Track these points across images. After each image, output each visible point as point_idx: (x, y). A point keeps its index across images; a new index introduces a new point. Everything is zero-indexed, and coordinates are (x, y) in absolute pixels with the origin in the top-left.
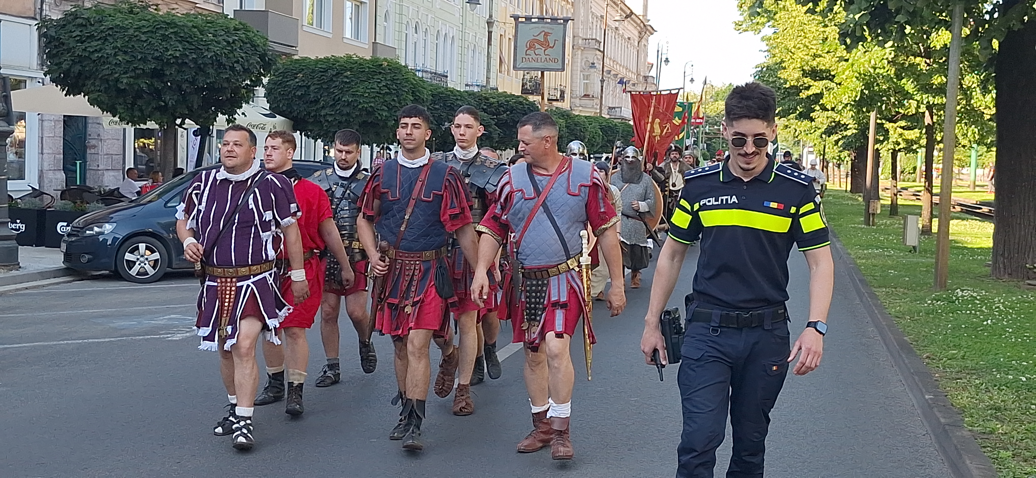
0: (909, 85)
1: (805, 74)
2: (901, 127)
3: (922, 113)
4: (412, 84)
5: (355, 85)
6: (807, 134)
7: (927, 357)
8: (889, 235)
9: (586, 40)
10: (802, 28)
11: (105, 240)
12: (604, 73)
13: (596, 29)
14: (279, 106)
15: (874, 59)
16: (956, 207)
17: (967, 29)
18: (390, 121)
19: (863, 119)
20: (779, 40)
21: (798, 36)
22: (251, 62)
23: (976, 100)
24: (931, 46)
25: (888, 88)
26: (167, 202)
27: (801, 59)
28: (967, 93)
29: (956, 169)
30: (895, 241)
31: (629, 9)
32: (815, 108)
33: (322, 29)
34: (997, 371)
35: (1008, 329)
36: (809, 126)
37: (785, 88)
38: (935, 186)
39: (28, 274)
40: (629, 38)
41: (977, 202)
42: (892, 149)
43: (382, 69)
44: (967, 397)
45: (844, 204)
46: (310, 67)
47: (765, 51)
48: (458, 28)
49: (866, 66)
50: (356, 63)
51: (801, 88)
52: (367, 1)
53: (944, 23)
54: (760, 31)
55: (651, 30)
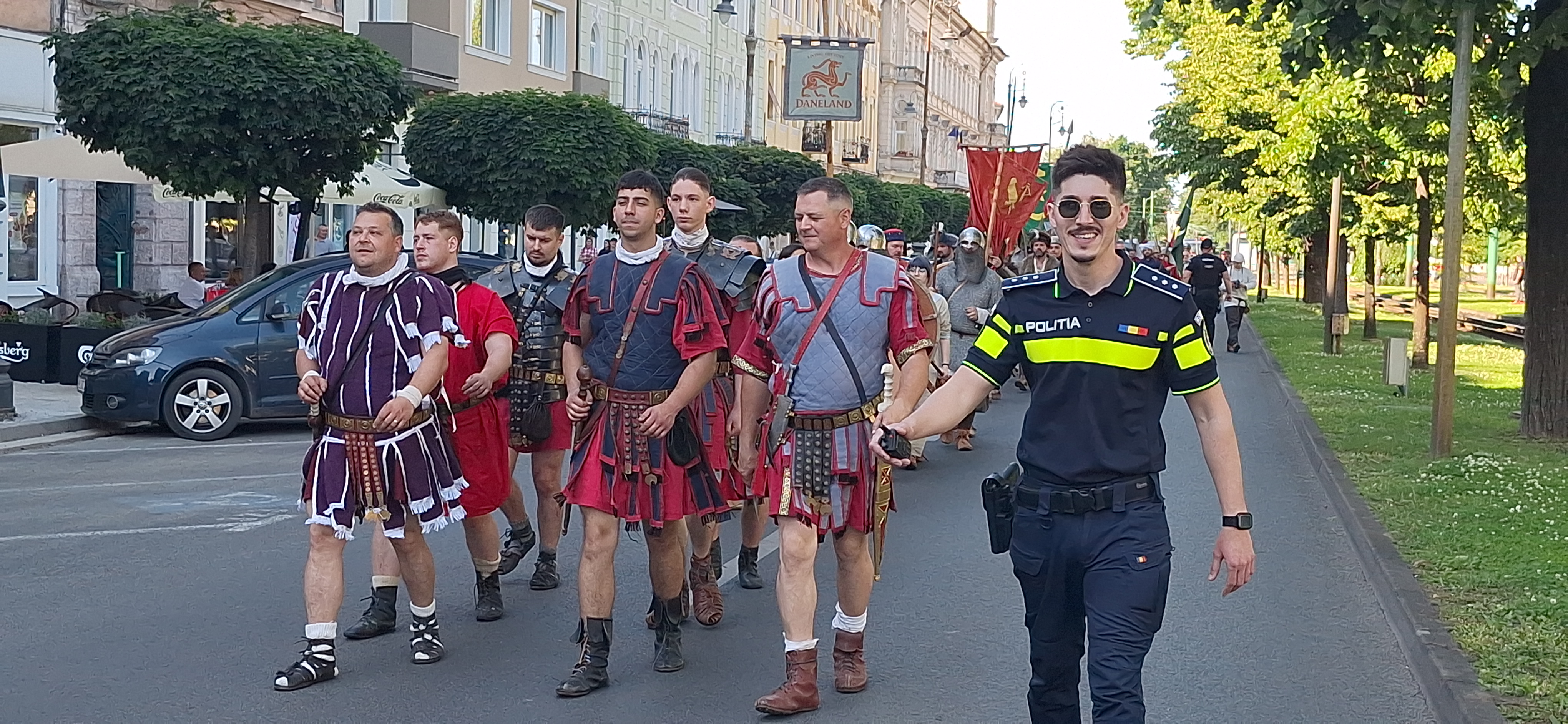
0: (1391, 137)
1: (1232, 120)
2: (1380, 202)
3: (1411, 180)
4: (628, 134)
5: (540, 135)
6: (1238, 213)
7: (1421, 566)
8: (1363, 368)
9: (900, 68)
10: (1226, 49)
11: (145, 374)
12: (929, 120)
13: (916, 51)
14: (423, 168)
15: (1338, 97)
16: (1465, 324)
17: (1480, 50)
18: (593, 191)
19: (1321, 189)
20: (1191, 69)
21: (1220, 62)
22: (374, 99)
23: (1495, 160)
24: (1425, 77)
25: (1359, 141)
26: (240, 316)
27: (1226, 97)
28: (1481, 150)
29: (1465, 266)
30: (1371, 378)
31: (966, 22)
32: (1248, 173)
33: (496, 51)
34: (1532, 588)
35: (1548, 521)
36: (1239, 199)
37: (1201, 141)
38: (1433, 293)
39: (26, 426)
40: (966, 67)
41: (1498, 316)
42: (1366, 235)
43: (582, 111)
44: (1484, 634)
45: (1293, 320)
46: (472, 108)
47: (1171, 85)
48: (704, 51)
49: (1325, 107)
50: (542, 102)
51: (1226, 141)
52: (564, 9)
53: (1445, 39)
54: (1164, 55)
55: (1000, 55)
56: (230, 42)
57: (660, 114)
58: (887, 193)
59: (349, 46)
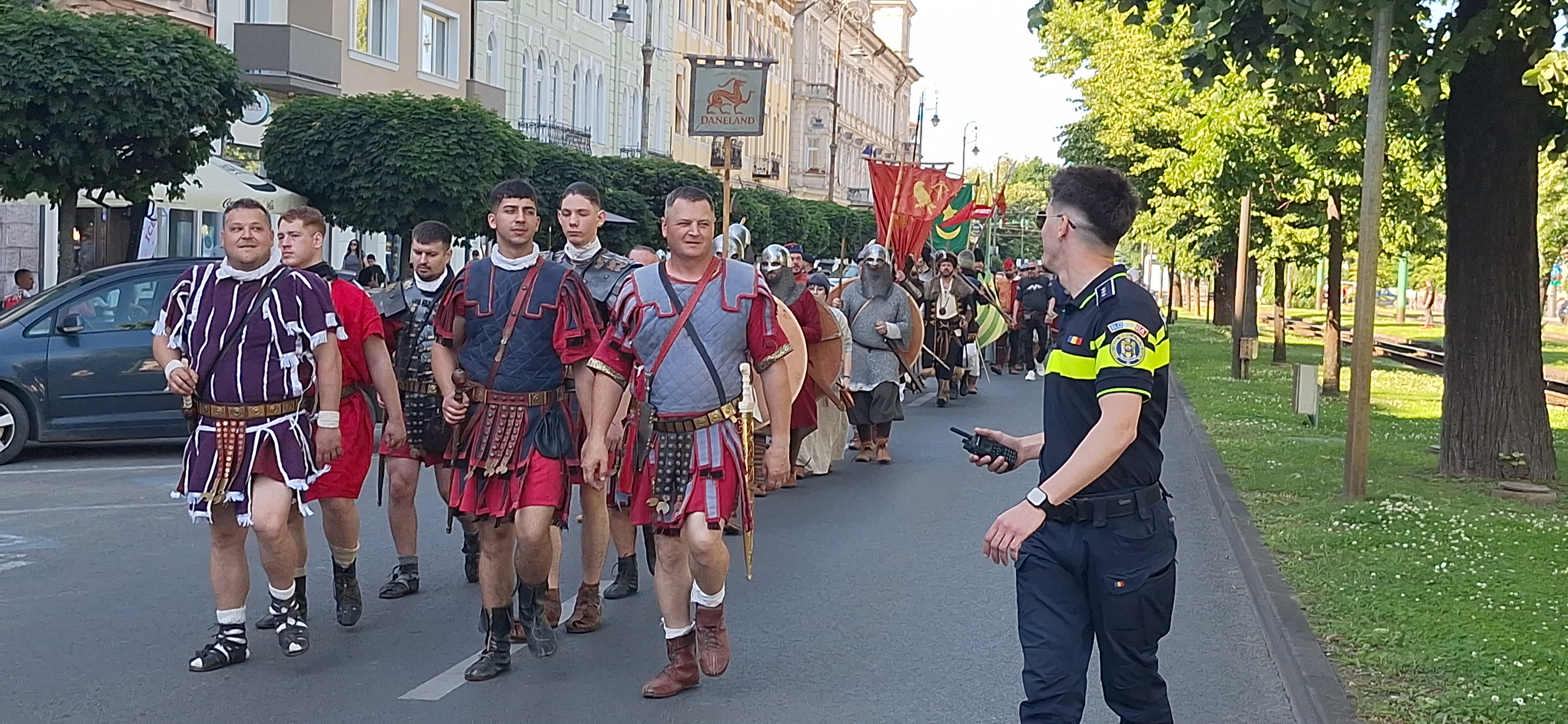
0: (1301, 155)
1: (1138, 137)
2: (1290, 224)
3: (1322, 201)
4: (503, 141)
5: (407, 140)
6: (1148, 234)
7: (1334, 641)
8: (1272, 394)
9: (813, 86)
10: (1133, 65)
12: (840, 136)
13: (827, 68)
14: (281, 173)
15: (1246, 112)
16: (1377, 348)
18: (464, 200)
19: (1230, 209)
20: (1098, 85)
21: (1127, 78)
23: (1409, 180)
24: (1337, 92)
25: (1268, 159)
26: (28, 328)
27: (1133, 113)
28: (1394, 168)
30: (1280, 406)
31: (880, 41)
32: (1154, 191)
33: (383, 57)
36: (1149, 220)
37: (1107, 159)
38: (1344, 316)
40: (881, 86)
41: (1408, 340)
42: (1277, 258)
43: (452, 116)
45: (1203, 342)
46: (334, 111)
47: (1076, 101)
48: (609, 63)
49: (1233, 123)
50: (409, 105)
51: (1132, 159)
52: (457, 16)
53: (1360, 49)
54: (1073, 73)
55: (915, 74)
56: (37, 30)
57: (561, 125)
58: (792, 209)
59: (175, 38)
